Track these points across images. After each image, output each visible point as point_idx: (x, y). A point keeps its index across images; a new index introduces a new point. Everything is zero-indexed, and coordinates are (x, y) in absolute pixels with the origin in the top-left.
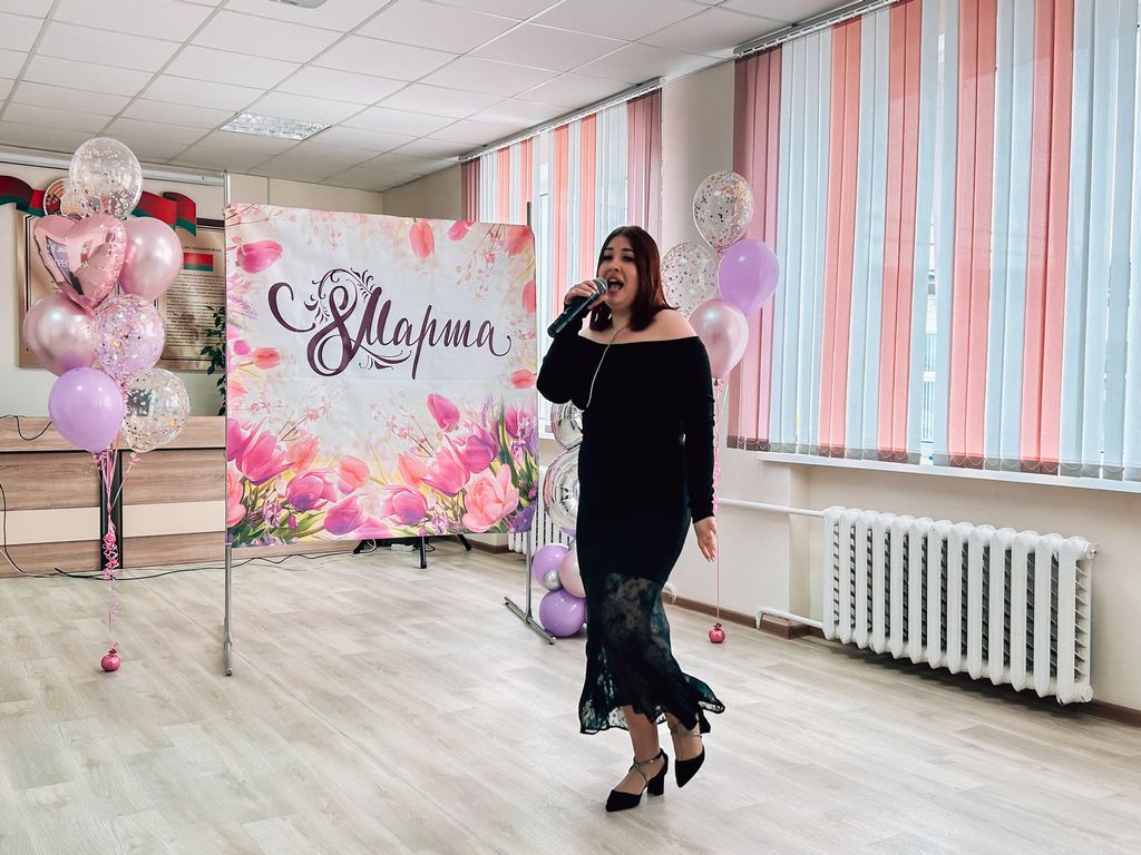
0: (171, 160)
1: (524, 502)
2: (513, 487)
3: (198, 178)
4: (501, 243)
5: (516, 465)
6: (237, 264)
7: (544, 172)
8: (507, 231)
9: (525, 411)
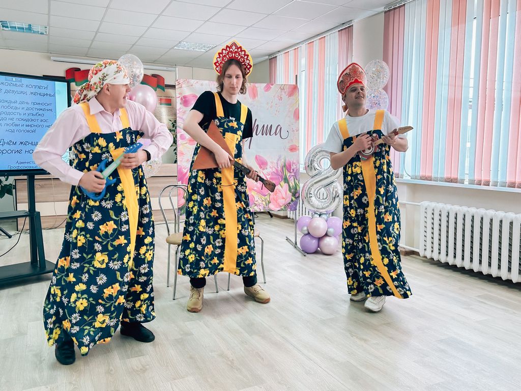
0: (155, 61)
1: (294, 199)
2: (289, 193)
3: (165, 68)
4: (285, 93)
5: (290, 184)
6: (181, 103)
7: (303, 61)
8: (288, 87)
9: (294, 161)
